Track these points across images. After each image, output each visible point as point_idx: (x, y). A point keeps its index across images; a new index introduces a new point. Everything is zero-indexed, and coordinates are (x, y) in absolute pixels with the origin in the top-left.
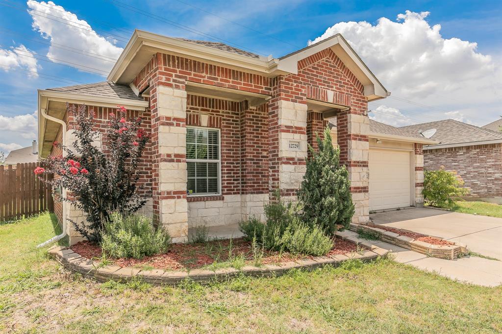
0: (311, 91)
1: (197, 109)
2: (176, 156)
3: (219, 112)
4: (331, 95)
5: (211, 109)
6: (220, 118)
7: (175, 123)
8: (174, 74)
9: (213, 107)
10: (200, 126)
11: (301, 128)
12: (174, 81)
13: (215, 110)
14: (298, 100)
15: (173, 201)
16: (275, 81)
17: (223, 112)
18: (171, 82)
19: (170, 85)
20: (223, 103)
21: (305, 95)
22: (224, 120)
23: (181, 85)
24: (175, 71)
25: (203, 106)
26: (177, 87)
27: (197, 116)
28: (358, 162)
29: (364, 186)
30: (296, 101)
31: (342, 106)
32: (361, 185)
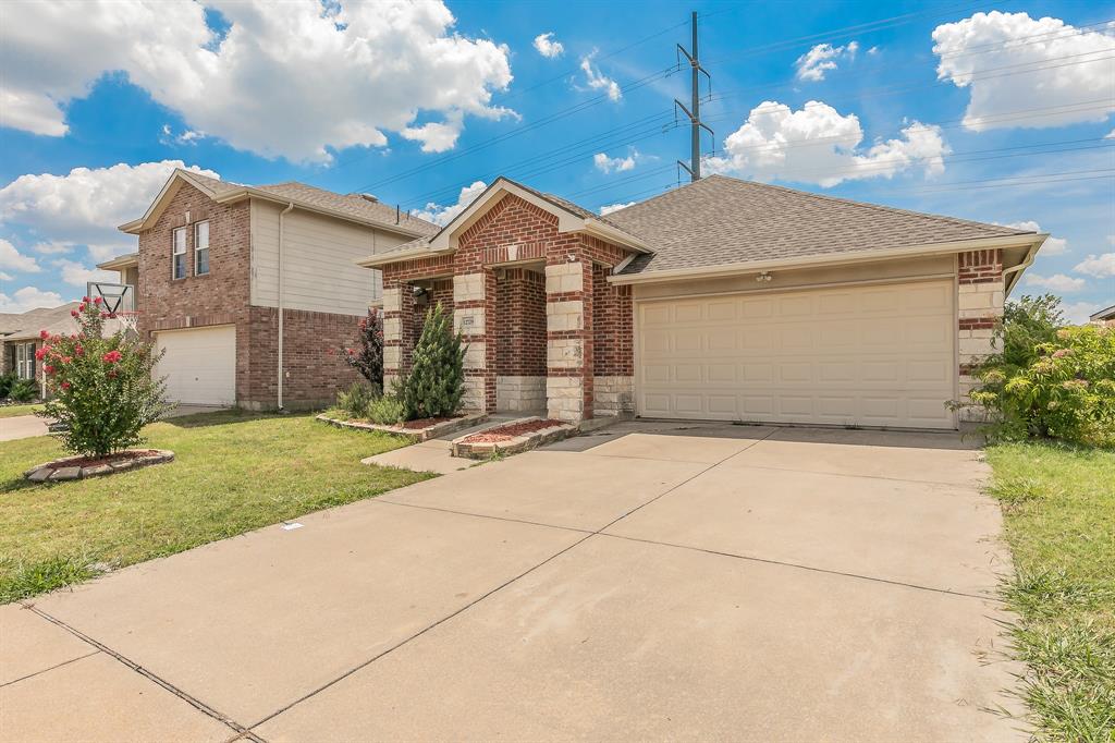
0: (486, 256)
2: (394, 341)
4: (513, 252)
7: (392, 316)
8: (391, 278)
11: (478, 301)
14: (471, 271)
15: (390, 375)
16: (447, 258)
19: (389, 287)
21: (479, 262)
24: (391, 275)
28: (561, 333)
29: (570, 366)
30: (469, 273)
31: (531, 259)
32: (564, 365)
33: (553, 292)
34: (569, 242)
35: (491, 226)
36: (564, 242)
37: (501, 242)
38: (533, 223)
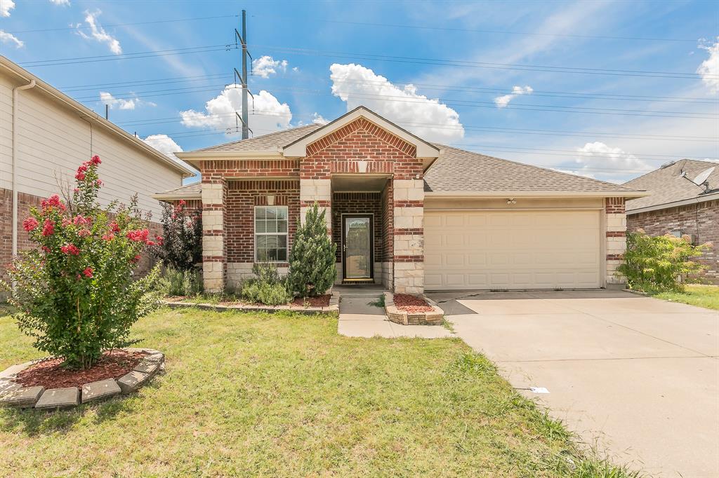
0: (336, 166)
1: (265, 192)
2: (215, 231)
3: (285, 191)
4: (363, 166)
5: (278, 190)
6: (286, 197)
7: (214, 208)
8: (212, 174)
9: (279, 189)
10: (267, 205)
11: (324, 202)
12: (212, 178)
13: (281, 190)
14: (320, 177)
15: (211, 263)
16: (296, 163)
17: (289, 191)
18: (211, 179)
19: (210, 182)
20: (289, 183)
21: (328, 171)
22: (290, 198)
23: (217, 180)
24: (213, 171)
25: (270, 188)
26: (215, 182)
27: (265, 197)
28: (407, 230)
29: (415, 254)
30: (317, 178)
31: (380, 174)
32: (410, 253)
33: (400, 199)
34: (414, 164)
35: (339, 143)
36: (410, 164)
37: (350, 157)
38: (381, 147)
